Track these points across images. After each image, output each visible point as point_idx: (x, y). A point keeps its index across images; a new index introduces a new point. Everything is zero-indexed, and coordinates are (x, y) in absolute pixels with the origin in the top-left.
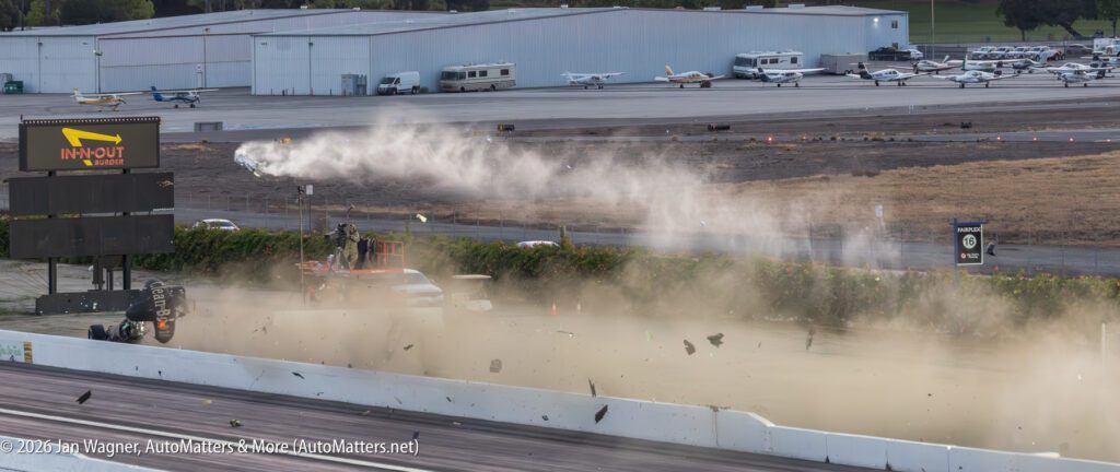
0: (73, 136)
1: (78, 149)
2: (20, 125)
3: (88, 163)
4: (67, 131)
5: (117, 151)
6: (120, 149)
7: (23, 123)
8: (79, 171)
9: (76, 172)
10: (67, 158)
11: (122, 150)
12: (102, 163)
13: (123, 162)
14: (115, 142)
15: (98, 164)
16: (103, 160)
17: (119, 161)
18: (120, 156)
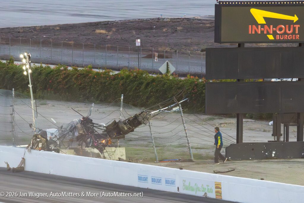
0: (259, 15)
1: (262, 26)
2: (216, 5)
3: (271, 37)
4: (254, 11)
5: (295, 28)
6: (297, 26)
7: (218, 3)
8: (263, 44)
9: (261, 44)
10: (253, 33)
11: (299, 28)
12: (282, 38)
13: (299, 37)
14: (293, 21)
15: (279, 38)
16: (283, 35)
17: (296, 36)
18: (297, 32)
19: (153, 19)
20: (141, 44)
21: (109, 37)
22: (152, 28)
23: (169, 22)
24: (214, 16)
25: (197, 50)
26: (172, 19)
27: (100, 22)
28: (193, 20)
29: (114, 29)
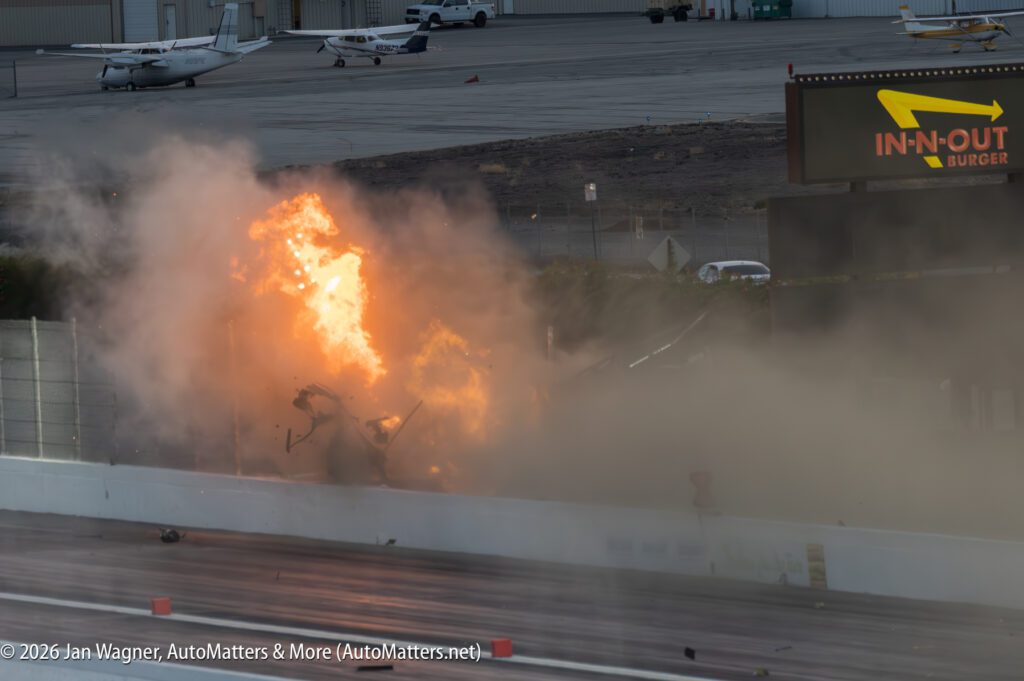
0: (902, 106)
1: (911, 133)
2: (788, 85)
3: (934, 162)
4: (887, 97)
5: (994, 137)
6: (1001, 131)
7: (793, 81)
8: (915, 181)
9: (910, 181)
10: (888, 152)
11: (1005, 134)
12: (962, 161)
13: (1007, 159)
14: (990, 117)
15: (954, 164)
16: (965, 157)
17: (998, 156)
18: (1001, 145)
19: (627, 129)
20: (598, 196)
21: (513, 183)
22: (624, 154)
23: (669, 135)
24: (784, 115)
25: (745, 205)
26: (675, 127)
27: (490, 145)
28: (731, 127)
29: (526, 161)
